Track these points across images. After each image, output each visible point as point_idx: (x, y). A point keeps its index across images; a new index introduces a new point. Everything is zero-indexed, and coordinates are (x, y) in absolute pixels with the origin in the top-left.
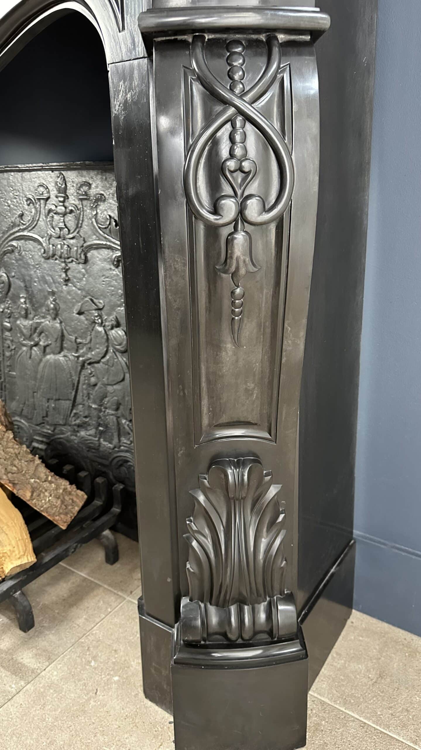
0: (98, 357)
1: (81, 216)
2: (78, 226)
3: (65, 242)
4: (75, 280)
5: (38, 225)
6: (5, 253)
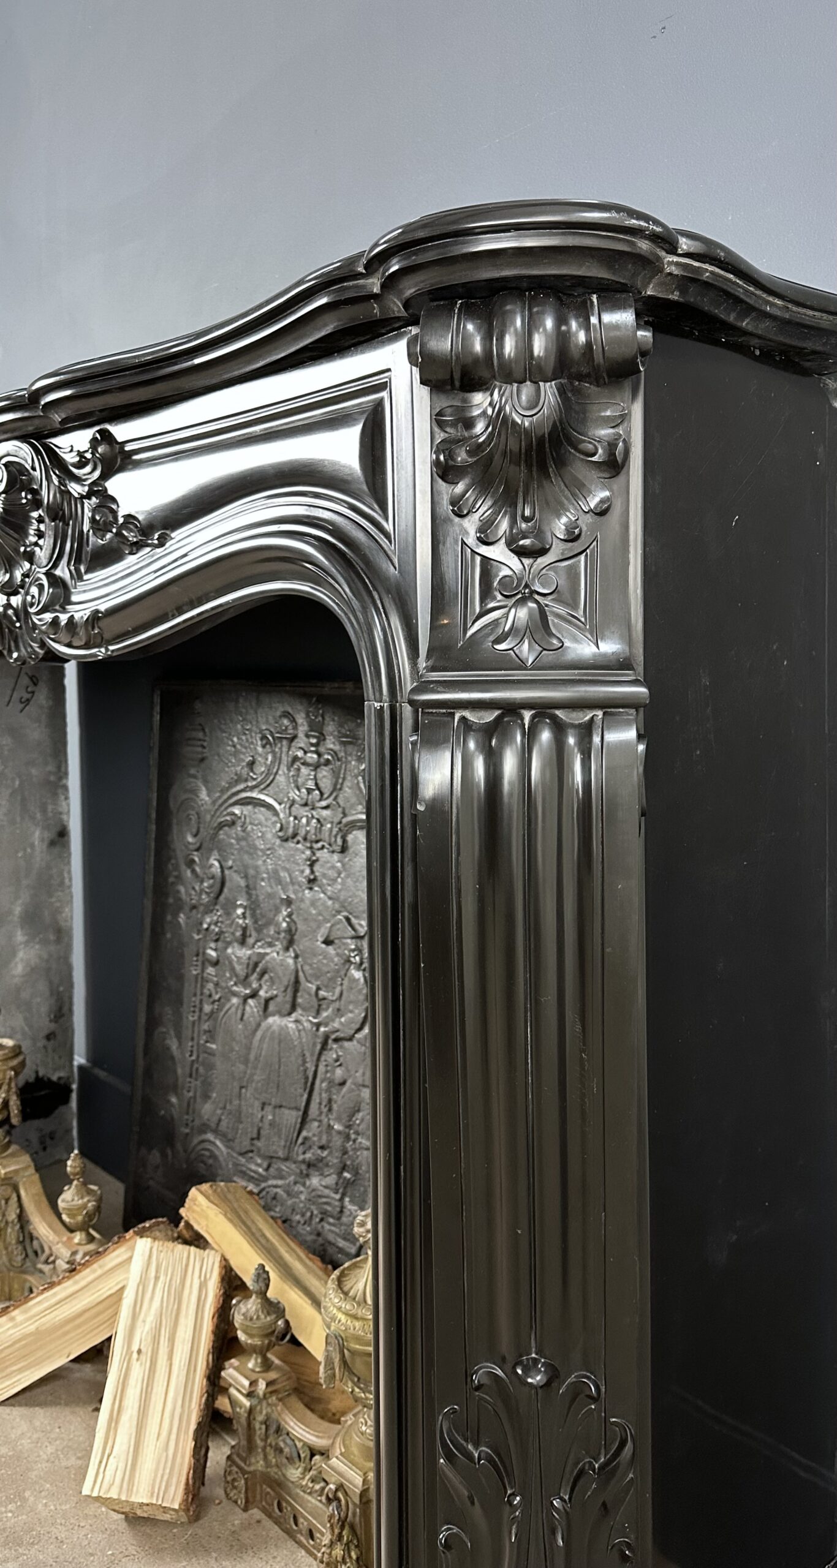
0: (350, 1029)
1: (342, 771)
2: (336, 788)
3: (314, 813)
4: (325, 881)
5: (275, 781)
6: (221, 826)
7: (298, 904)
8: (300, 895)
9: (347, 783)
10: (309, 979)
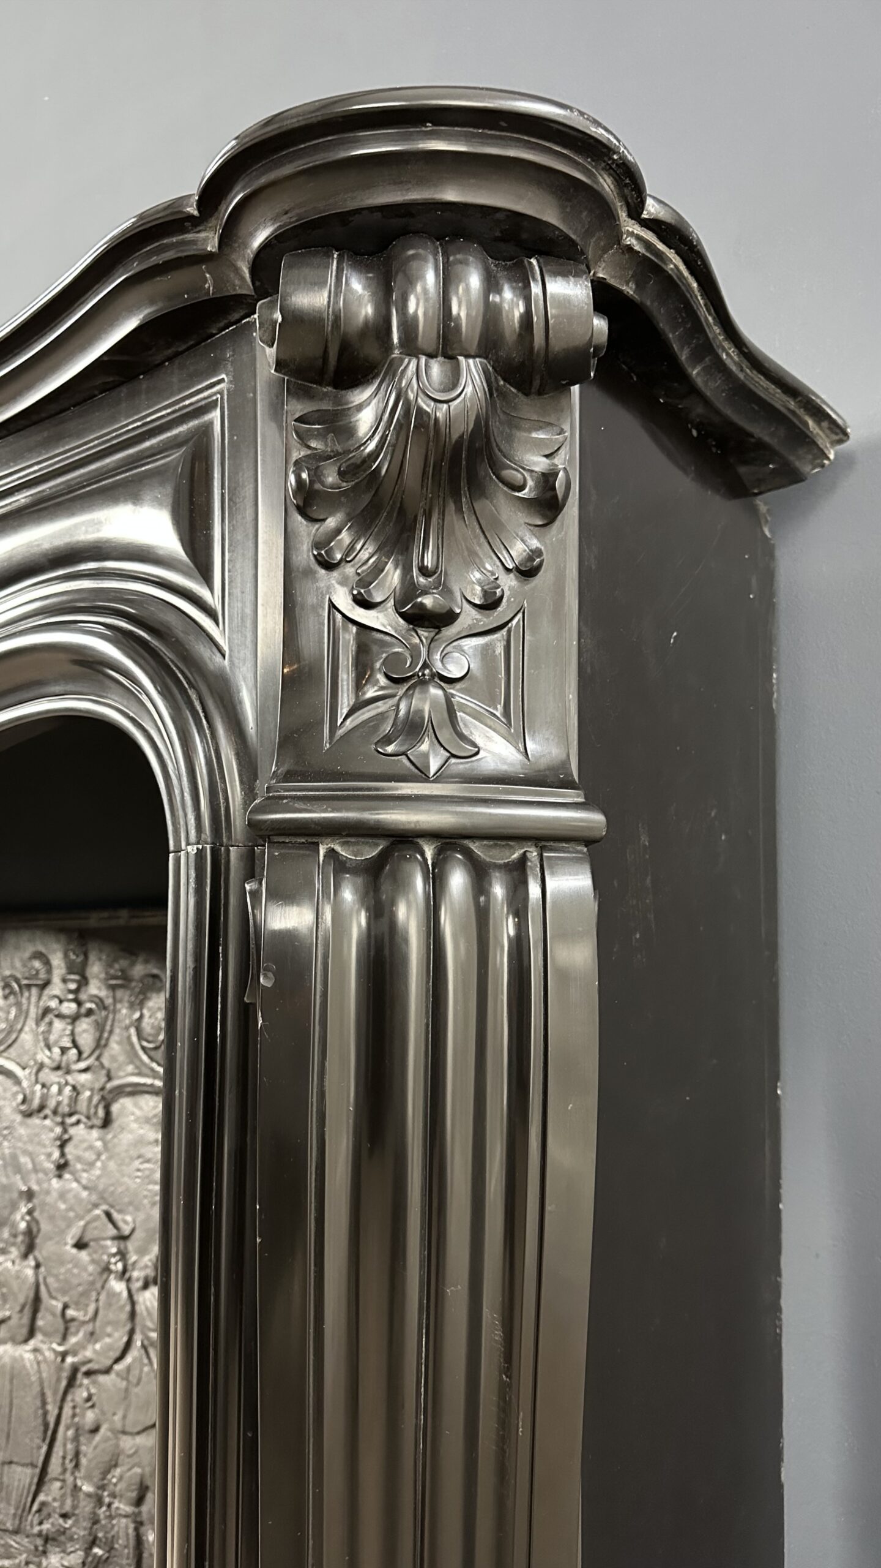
7: (42, 1197)
8: (45, 1185)
9: (115, 1038)
10: (54, 1294)
